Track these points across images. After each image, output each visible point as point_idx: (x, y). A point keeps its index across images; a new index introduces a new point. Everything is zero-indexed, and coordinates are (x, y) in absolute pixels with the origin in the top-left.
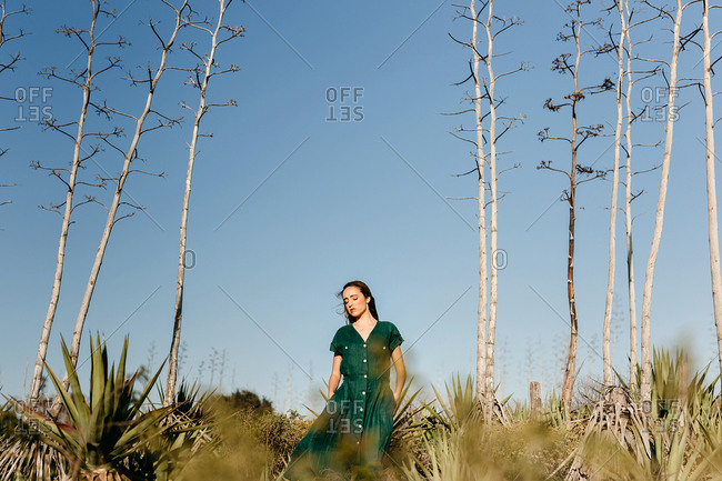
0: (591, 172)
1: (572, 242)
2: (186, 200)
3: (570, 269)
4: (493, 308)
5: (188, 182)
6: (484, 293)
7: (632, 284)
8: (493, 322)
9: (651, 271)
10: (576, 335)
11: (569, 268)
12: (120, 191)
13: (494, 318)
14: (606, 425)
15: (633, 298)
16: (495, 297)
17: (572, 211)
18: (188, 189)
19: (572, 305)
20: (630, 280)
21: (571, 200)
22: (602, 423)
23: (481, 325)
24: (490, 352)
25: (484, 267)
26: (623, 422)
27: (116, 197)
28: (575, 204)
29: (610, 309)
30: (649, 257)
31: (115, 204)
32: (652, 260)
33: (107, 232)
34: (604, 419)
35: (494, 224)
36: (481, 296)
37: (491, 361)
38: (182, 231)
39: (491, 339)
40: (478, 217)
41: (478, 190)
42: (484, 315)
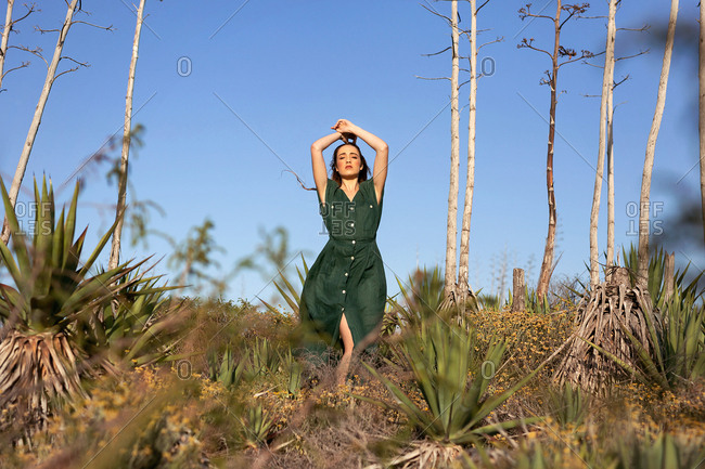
0: (573, 55)
1: (552, 127)
2: (133, 67)
3: (550, 156)
4: (470, 192)
5: (135, 48)
6: (456, 179)
7: (611, 177)
8: (468, 207)
9: (651, 149)
10: (554, 226)
11: (549, 154)
12: (62, 43)
13: (470, 203)
14: (608, 309)
15: (612, 191)
16: (471, 180)
17: (553, 94)
18: (135, 55)
19: (551, 194)
20: (609, 173)
21: (552, 83)
22: (604, 306)
23: (452, 214)
24: (465, 239)
25: (456, 152)
26: (628, 305)
27: (58, 50)
28: (557, 87)
29: (599, 194)
30: (650, 133)
31: (56, 58)
32: (653, 137)
33: (47, 89)
34: (607, 302)
35: (473, 102)
36: (452, 183)
37: (465, 249)
38: (128, 101)
39: (467, 226)
40: (451, 98)
41: (452, 70)
42: (455, 203)
